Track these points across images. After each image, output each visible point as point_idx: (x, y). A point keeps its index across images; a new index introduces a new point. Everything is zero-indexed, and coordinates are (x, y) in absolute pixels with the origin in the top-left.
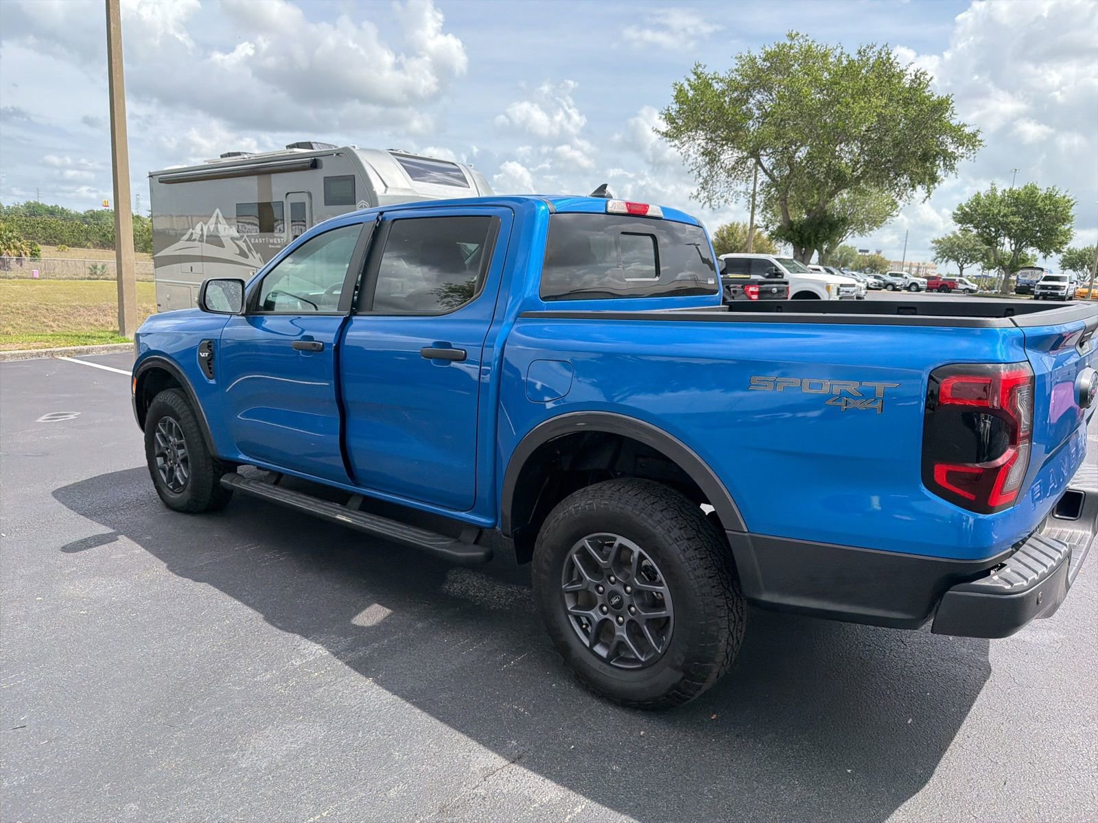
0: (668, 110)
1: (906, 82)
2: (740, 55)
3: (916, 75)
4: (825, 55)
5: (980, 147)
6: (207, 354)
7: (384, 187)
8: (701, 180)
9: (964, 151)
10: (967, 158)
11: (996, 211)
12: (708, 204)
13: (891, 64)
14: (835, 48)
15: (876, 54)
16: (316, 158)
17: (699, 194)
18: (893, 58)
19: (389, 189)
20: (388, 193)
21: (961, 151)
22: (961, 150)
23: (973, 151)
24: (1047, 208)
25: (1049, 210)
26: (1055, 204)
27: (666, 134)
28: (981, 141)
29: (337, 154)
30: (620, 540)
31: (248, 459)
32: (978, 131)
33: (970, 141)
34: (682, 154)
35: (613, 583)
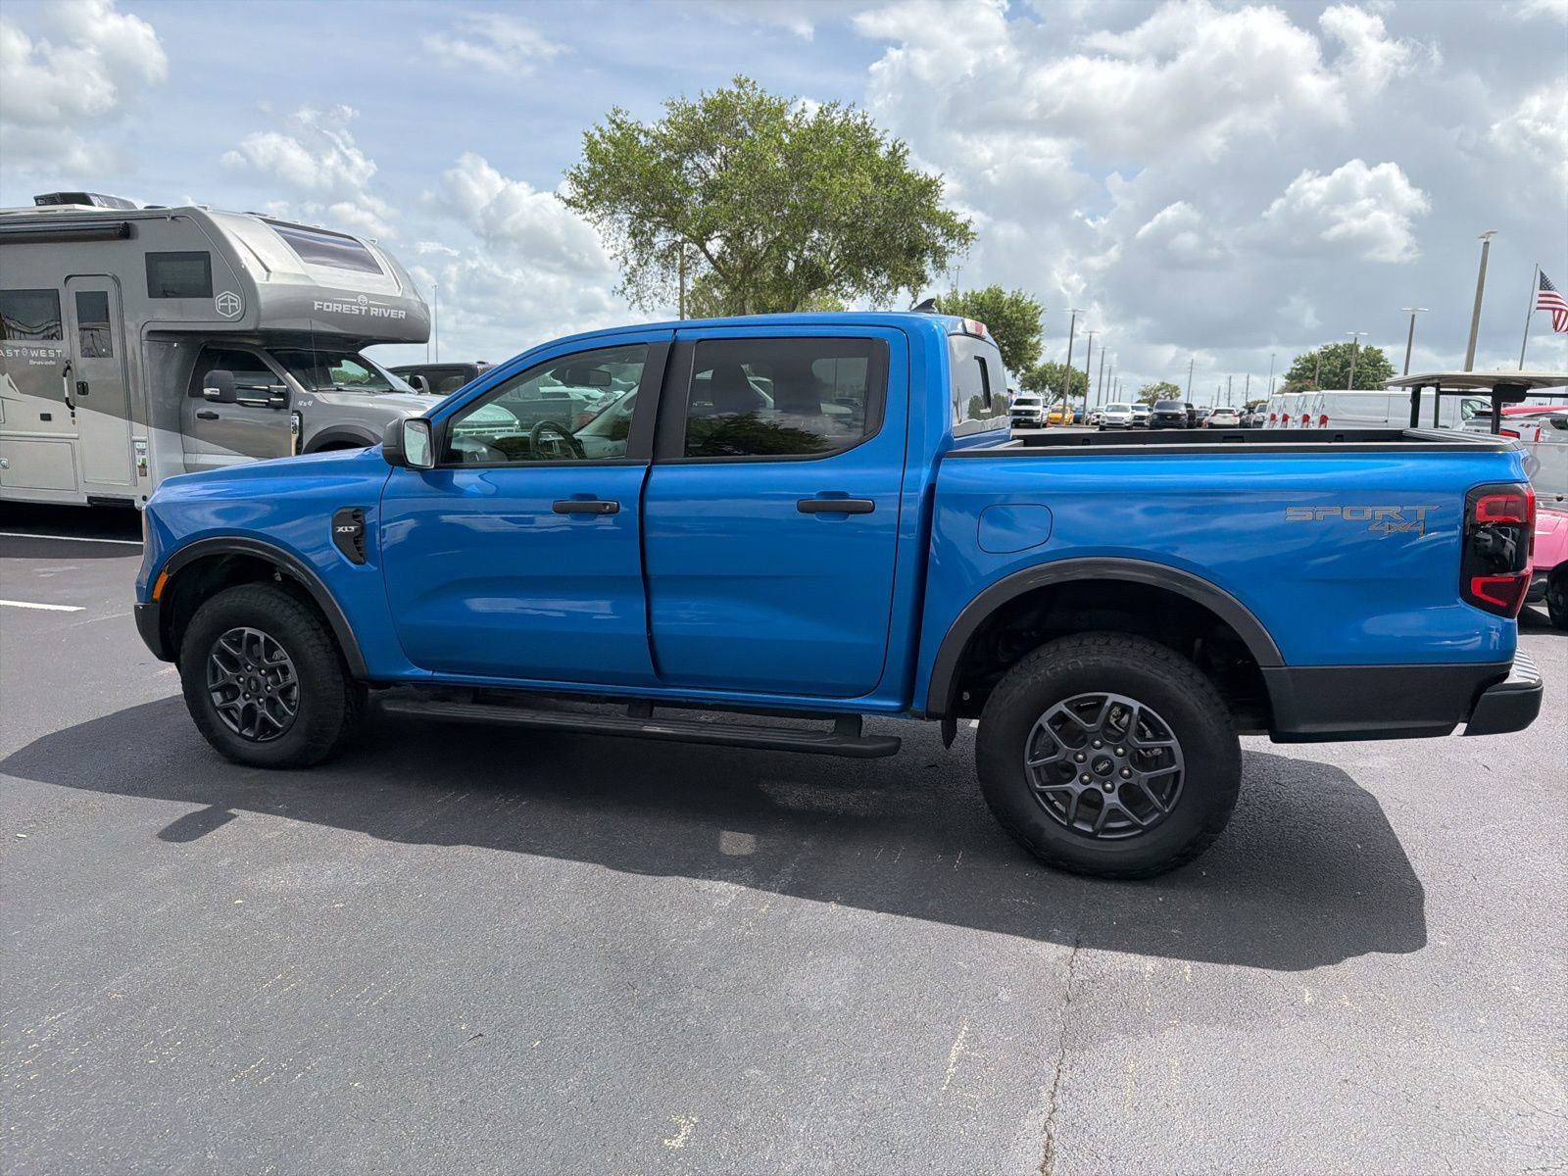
0: (579, 168)
1: (882, 152)
2: (671, 101)
3: (894, 147)
4: (780, 111)
5: (973, 242)
6: (353, 528)
7: (265, 273)
8: (628, 269)
9: (955, 244)
10: (958, 254)
12: (637, 304)
13: (867, 131)
14: (789, 102)
15: (841, 114)
16: (128, 222)
17: (625, 289)
18: (869, 123)
19: (272, 275)
20: (272, 281)
21: (951, 246)
22: (953, 244)
23: (965, 247)
24: (1014, 316)
25: (1017, 318)
26: (1023, 311)
27: (569, 203)
28: (975, 234)
29: (173, 218)
30: (1113, 697)
31: (430, 673)
32: (969, 221)
33: (961, 233)
34: (600, 232)
35: (1098, 748)
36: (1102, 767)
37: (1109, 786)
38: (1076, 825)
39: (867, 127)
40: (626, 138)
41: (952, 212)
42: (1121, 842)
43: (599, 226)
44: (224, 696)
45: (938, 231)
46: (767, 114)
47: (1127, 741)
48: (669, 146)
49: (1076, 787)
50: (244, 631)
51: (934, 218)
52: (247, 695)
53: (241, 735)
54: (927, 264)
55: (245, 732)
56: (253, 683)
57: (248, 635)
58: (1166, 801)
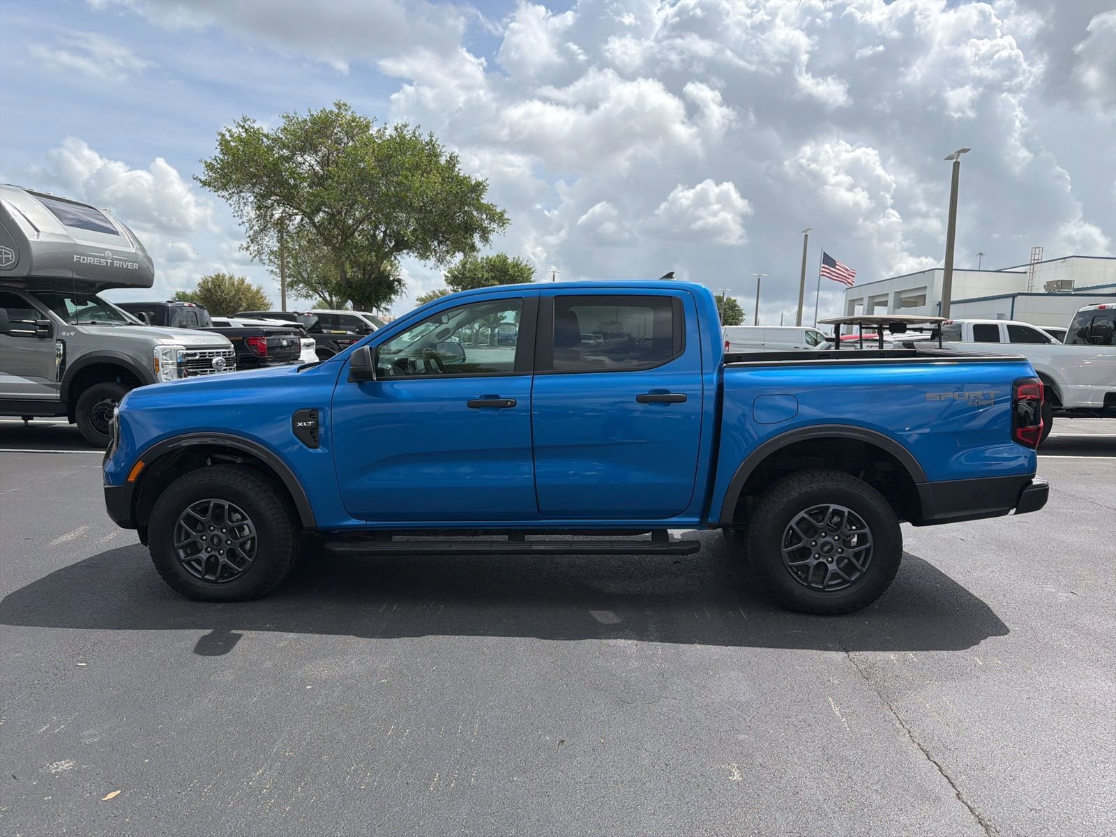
0: (216, 160)
1: (443, 160)
2: (286, 115)
3: (450, 157)
4: (368, 127)
5: (507, 225)
6: (310, 423)
7: (36, 233)
8: (251, 233)
9: (496, 226)
10: (497, 232)
12: (257, 258)
13: (433, 146)
14: (371, 121)
15: (410, 132)
17: (249, 247)
18: (434, 140)
19: (41, 234)
20: (41, 239)
21: (492, 227)
23: (502, 228)
27: (204, 183)
28: (509, 220)
30: (833, 507)
31: (364, 522)
32: (504, 211)
33: (501, 219)
35: (824, 537)
36: (826, 548)
37: (830, 559)
38: (812, 585)
39: (433, 143)
40: (253, 138)
41: (491, 204)
42: (837, 592)
43: (229, 201)
44: (185, 552)
45: (484, 216)
46: (357, 128)
47: (841, 532)
48: (285, 146)
49: (812, 561)
50: (210, 502)
51: (481, 208)
52: (209, 549)
53: (203, 579)
54: (476, 238)
55: (207, 577)
56: (216, 540)
57: (215, 504)
58: (863, 565)
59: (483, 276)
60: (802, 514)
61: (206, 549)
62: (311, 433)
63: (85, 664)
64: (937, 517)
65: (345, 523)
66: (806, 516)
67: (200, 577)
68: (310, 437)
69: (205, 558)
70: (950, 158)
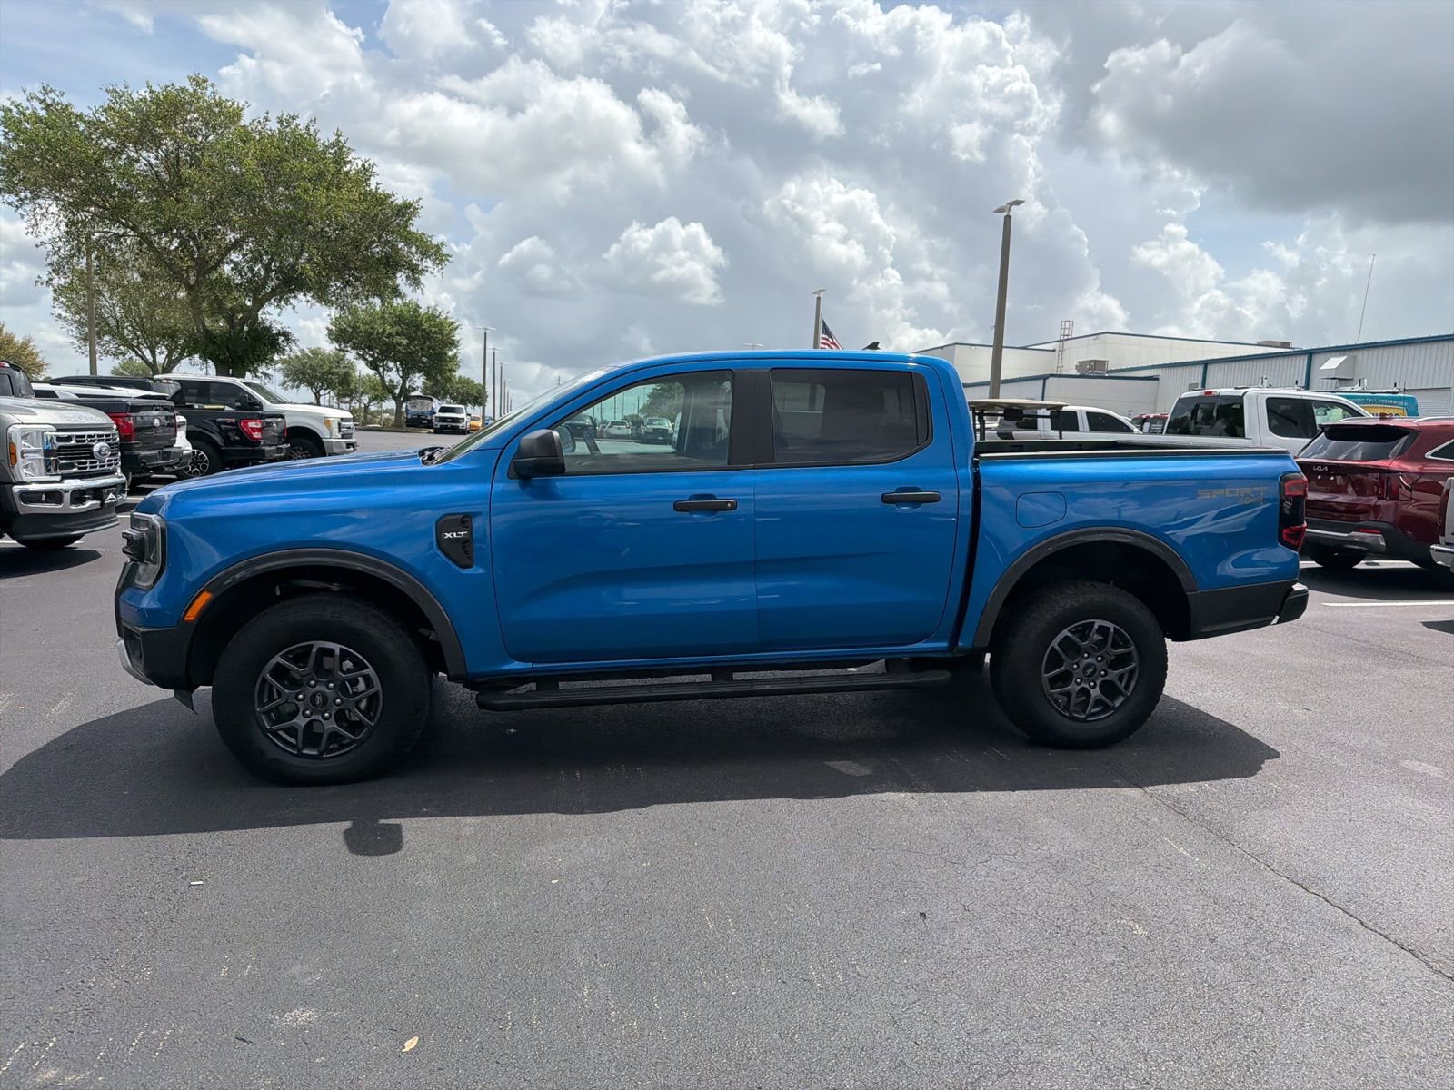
1: (352, 170)
4: (237, 115)
5: (447, 262)
6: (462, 533)
8: (55, 259)
10: (432, 273)
11: (380, 330)
13: (341, 149)
15: (301, 127)
21: (425, 264)
22: (428, 263)
24: (433, 330)
25: (435, 332)
26: (440, 325)
28: (448, 255)
30: (1098, 623)
31: (530, 665)
32: (442, 244)
33: (437, 254)
34: (22, 216)
35: (1087, 658)
36: (1089, 672)
37: (1092, 684)
38: (1075, 715)
39: (340, 144)
40: (59, 117)
41: (423, 234)
45: (414, 249)
46: (220, 116)
48: (108, 133)
49: (1073, 687)
50: (312, 646)
51: (410, 239)
52: (308, 712)
53: (300, 755)
54: (401, 280)
55: (305, 752)
56: (319, 699)
57: (320, 649)
58: (1127, 687)
59: (384, 330)
60: (1065, 632)
61: (304, 712)
62: (464, 547)
63: (201, 882)
64: (1205, 630)
65: (507, 667)
66: (1069, 635)
67: (295, 752)
68: (461, 553)
69: (303, 725)
70: (1000, 210)
